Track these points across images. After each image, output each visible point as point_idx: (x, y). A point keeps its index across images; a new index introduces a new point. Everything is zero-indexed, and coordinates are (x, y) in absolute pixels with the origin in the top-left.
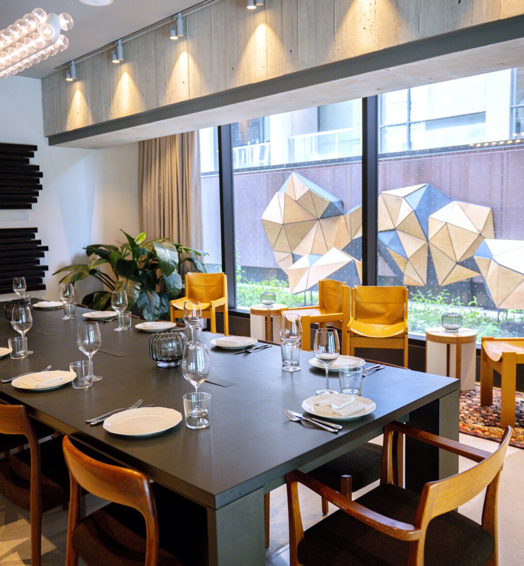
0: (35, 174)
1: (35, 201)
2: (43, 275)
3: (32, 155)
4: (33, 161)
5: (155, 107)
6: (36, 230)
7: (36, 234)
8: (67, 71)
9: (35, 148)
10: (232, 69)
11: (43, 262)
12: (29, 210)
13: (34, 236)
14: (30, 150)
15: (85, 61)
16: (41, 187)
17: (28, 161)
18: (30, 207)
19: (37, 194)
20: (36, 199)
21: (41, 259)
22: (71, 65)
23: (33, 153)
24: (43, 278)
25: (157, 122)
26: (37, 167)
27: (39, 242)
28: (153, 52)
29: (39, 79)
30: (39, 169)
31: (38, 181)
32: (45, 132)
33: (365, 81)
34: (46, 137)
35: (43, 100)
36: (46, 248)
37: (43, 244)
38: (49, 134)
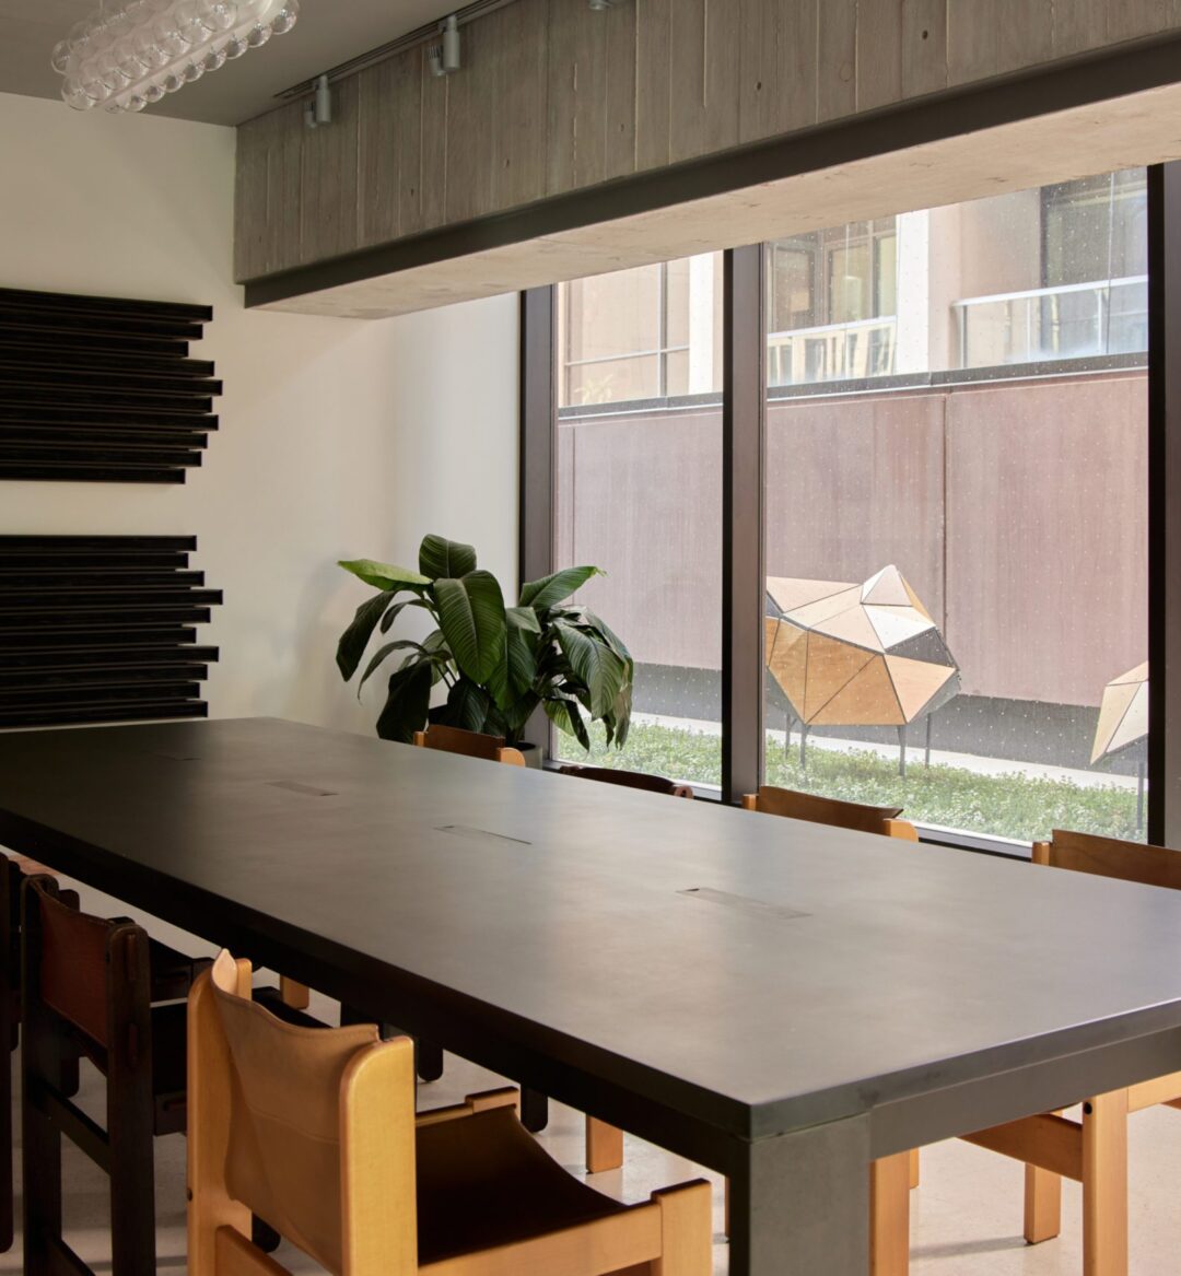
0: (202, 383)
1: (196, 460)
2: (203, 674)
3: (197, 333)
4: (197, 350)
5: (539, 197)
6: (190, 543)
7: (191, 554)
8: (307, 104)
9: (206, 313)
10: (759, 86)
11: (205, 635)
12: (176, 487)
13: (184, 561)
14: (192, 318)
15: (356, 74)
16: (213, 423)
17: (184, 349)
18: (179, 478)
19: (203, 442)
20: (199, 454)
21: (200, 627)
22: (318, 87)
23: (201, 327)
24: (202, 683)
25: (544, 237)
26: (209, 367)
27: (199, 577)
28: (542, 48)
29: (232, 126)
30: (212, 373)
31: (208, 405)
32: (236, 271)
33: (1141, 115)
34: (239, 283)
35: (239, 184)
36: (216, 597)
37: (210, 584)
38: (247, 277)
